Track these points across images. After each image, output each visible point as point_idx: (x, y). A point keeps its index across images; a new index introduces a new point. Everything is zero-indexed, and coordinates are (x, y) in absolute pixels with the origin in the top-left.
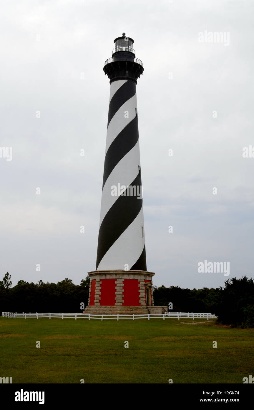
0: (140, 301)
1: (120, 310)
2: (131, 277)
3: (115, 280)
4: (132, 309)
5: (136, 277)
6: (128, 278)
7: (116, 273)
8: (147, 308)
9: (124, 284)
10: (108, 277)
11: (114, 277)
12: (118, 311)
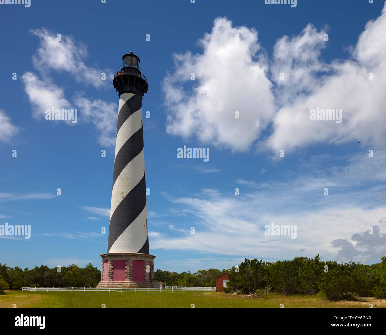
0: (145, 278)
1: (130, 285)
2: (139, 259)
3: (126, 261)
4: (139, 284)
5: (142, 259)
6: (136, 259)
7: (126, 255)
8: (151, 283)
9: (133, 264)
10: (119, 258)
11: (125, 258)
12: (128, 285)
